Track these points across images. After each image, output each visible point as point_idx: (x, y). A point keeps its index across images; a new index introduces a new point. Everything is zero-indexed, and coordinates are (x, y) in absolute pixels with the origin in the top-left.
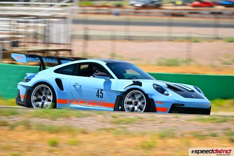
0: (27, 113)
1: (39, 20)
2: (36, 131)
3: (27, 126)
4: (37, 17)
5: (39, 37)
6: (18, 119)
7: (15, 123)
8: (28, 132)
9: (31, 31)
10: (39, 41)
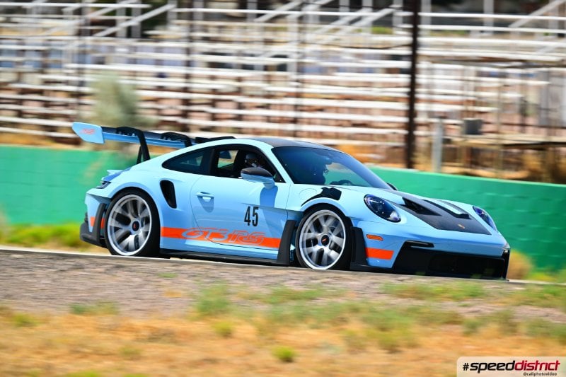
0: (505, 295)
1: (531, 71)
2: (527, 338)
3: (509, 325)
4: (526, 64)
5: (530, 111)
6: (486, 308)
7: (477, 318)
8: (510, 340)
9: (512, 95)
10: (531, 121)
